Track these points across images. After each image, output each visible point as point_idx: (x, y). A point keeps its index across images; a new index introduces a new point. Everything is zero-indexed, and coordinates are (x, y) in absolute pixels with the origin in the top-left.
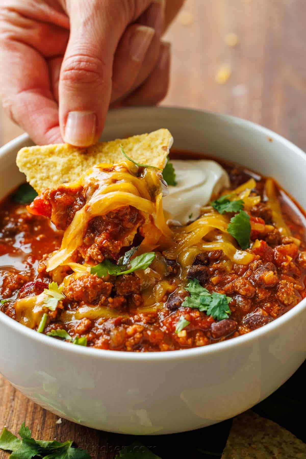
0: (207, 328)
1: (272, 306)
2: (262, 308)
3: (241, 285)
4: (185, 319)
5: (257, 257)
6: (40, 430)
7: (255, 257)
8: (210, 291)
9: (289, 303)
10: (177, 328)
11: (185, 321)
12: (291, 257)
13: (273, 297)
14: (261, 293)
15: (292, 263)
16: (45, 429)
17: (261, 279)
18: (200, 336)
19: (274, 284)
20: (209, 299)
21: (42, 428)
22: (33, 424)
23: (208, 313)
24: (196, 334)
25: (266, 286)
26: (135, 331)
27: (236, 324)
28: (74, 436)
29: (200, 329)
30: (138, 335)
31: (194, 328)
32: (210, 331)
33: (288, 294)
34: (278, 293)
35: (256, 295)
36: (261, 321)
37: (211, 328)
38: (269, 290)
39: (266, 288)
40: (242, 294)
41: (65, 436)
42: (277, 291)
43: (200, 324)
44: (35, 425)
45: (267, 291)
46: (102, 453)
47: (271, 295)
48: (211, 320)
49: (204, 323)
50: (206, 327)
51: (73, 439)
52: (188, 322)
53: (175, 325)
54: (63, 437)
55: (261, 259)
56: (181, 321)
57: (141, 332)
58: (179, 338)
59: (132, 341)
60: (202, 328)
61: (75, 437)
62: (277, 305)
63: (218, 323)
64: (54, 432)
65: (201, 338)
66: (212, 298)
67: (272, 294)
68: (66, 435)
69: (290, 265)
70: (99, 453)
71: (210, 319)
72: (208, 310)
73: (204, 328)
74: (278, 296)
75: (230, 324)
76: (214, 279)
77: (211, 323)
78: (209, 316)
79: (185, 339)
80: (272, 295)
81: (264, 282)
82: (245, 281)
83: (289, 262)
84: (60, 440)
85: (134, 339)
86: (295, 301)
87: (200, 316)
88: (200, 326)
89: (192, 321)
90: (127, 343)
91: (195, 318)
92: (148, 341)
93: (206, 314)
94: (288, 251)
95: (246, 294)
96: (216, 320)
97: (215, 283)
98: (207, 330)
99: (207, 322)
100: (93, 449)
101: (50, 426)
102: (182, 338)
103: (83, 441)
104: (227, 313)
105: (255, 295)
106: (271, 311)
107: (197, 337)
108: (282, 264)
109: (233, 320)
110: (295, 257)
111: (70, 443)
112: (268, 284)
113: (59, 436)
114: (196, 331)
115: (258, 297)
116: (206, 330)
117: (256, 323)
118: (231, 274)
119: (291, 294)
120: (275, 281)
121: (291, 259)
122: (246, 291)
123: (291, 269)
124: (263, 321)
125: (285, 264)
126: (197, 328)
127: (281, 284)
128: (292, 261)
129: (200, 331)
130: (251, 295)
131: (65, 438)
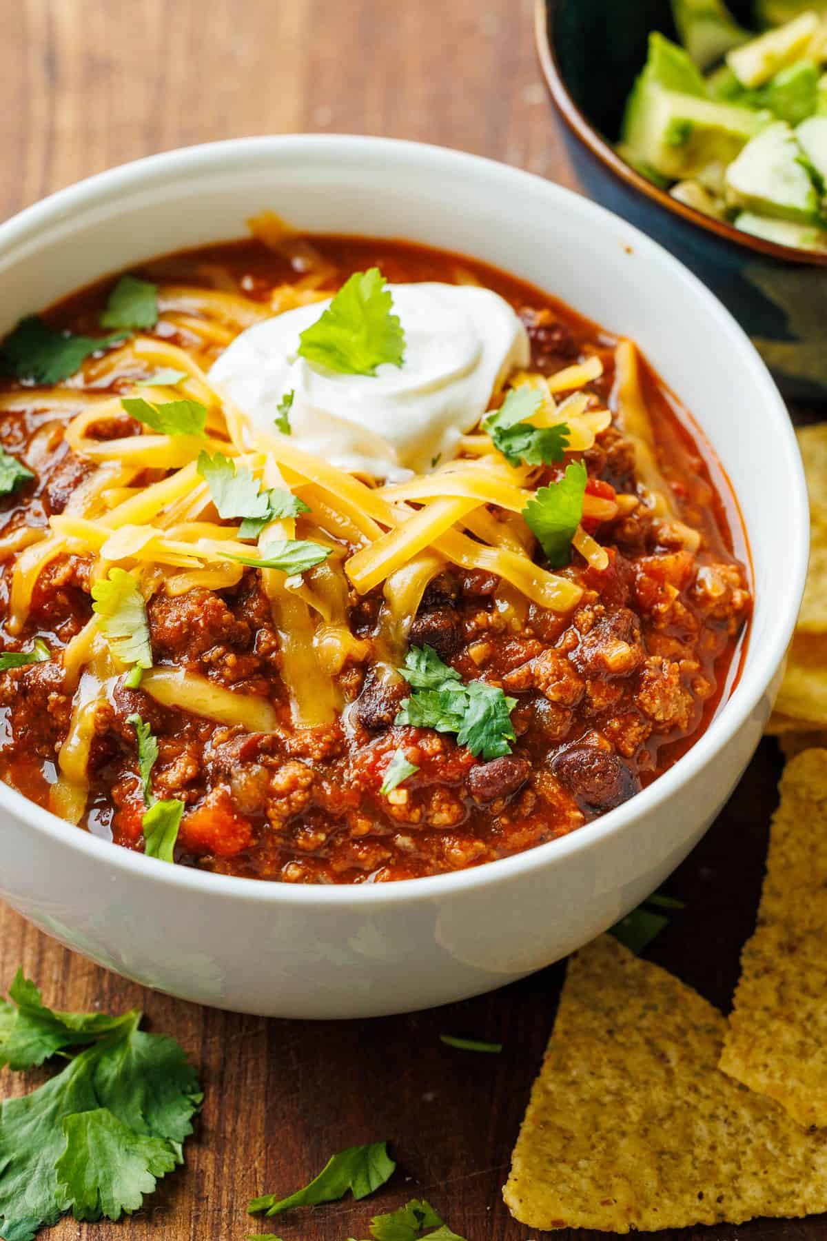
0: (459, 781)
1: (626, 726)
2: (599, 730)
3: (550, 675)
4: (407, 758)
5: (592, 596)
6: (60, 979)
7: (584, 595)
8: (465, 679)
9: (667, 719)
10: (385, 781)
11: (407, 764)
12: (676, 587)
13: (627, 702)
14: (599, 695)
15: (679, 605)
16: (71, 976)
17: (599, 660)
18: (442, 801)
19: (631, 670)
20: (462, 701)
21: (65, 975)
22: (41, 961)
23: (461, 741)
24: (433, 796)
25: (610, 676)
26: (294, 785)
27: (528, 767)
28: (141, 998)
29: (442, 782)
30: (298, 796)
31: (427, 781)
32: (468, 788)
33: (666, 698)
34: (642, 696)
35: (585, 702)
36: (590, 767)
37: (469, 780)
38: (616, 686)
39: (612, 681)
40: (550, 698)
41: (120, 996)
42: (639, 691)
43: (441, 772)
44: (45, 966)
45: (613, 687)
46: (211, 1043)
47: (623, 696)
48: (469, 761)
49: (452, 769)
50: (457, 777)
51: (141, 1003)
52: (412, 766)
53: (381, 773)
54: (117, 999)
55: (600, 600)
56: (396, 764)
57: (308, 788)
58: (391, 805)
59: (285, 807)
60: (445, 780)
61: (145, 1000)
62: (636, 724)
63: (484, 768)
64: (94, 984)
65: (444, 806)
66: (468, 697)
67: (625, 694)
68: (123, 994)
69: (673, 609)
70: (204, 1043)
71: (466, 759)
72: (461, 732)
73: (452, 780)
74: (641, 703)
75: (515, 769)
76: (476, 651)
77: (468, 767)
78: (464, 746)
79: (403, 808)
80: (625, 698)
81: (607, 667)
82: (559, 666)
83: (671, 602)
84: (109, 1006)
85: (289, 802)
86: (681, 709)
87: (444, 752)
88: (442, 778)
89: (423, 762)
90: (272, 813)
91: (431, 757)
92: (324, 809)
93: (456, 743)
94: (668, 573)
95: (562, 700)
96: (481, 758)
97: (477, 661)
98: (461, 784)
99: (460, 766)
100: (190, 1033)
101: (83, 968)
102: (399, 806)
103: (166, 1011)
104: (507, 739)
105: (584, 699)
106: (620, 739)
107: (434, 804)
108: (655, 607)
109: (522, 757)
110: (688, 584)
111: (135, 1017)
112: (619, 671)
113: (107, 997)
114: (433, 789)
115: (590, 705)
116: (456, 785)
117: (579, 772)
118: (523, 640)
119: (672, 695)
120: (633, 663)
121: (675, 592)
122: (560, 691)
123: (676, 619)
124: (596, 768)
125: (662, 607)
126: (436, 780)
127: (650, 669)
128: (678, 599)
129: (443, 787)
130: (574, 700)
131: (121, 1002)
